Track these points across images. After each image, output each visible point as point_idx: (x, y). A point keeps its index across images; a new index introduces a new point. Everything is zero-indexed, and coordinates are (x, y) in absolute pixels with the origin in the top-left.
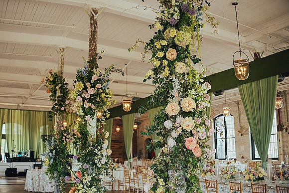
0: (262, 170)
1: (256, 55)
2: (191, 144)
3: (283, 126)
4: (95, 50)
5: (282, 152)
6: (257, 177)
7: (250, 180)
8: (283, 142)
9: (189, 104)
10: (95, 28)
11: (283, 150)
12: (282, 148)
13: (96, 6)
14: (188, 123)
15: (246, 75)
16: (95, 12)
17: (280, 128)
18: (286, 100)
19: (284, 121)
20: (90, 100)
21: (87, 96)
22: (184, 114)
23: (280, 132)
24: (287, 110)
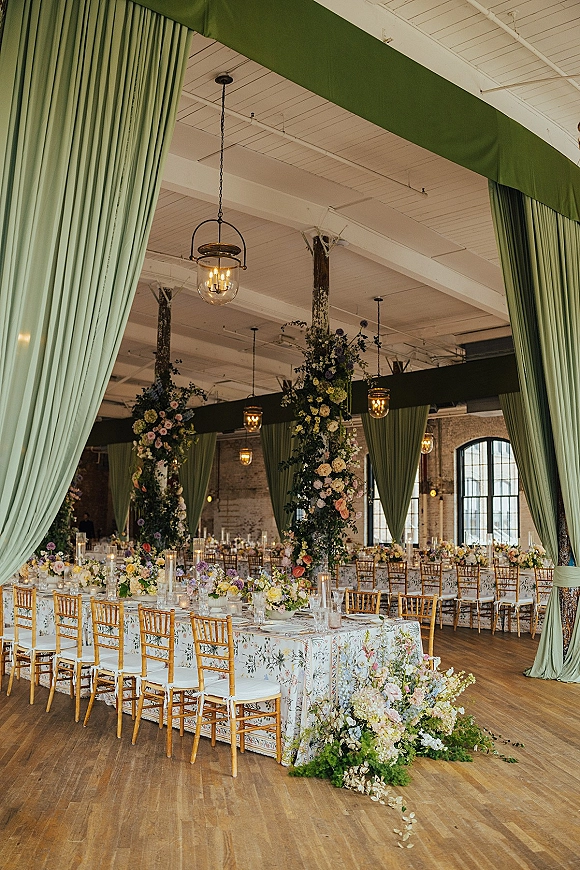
0: (399, 548)
1: (397, 366)
2: (341, 506)
3: (431, 485)
4: (168, 359)
5: (426, 532)
6: (391, 557)
7: (381, 561)
8: (429, 514)
9: (340, 464)
10: (169, 321)
11: (429, 530)
12: (426, 525)
13: (170, 285)
14: (339, 485)
15: (385, 411)
16: (169, 293)
17: (425, 488)
18: (440, 435)
19: (433, 474)
20: (164, 439)
21: (163, 432)
22: (334, 475)
23: (425, 495)
24: (440, 455)
